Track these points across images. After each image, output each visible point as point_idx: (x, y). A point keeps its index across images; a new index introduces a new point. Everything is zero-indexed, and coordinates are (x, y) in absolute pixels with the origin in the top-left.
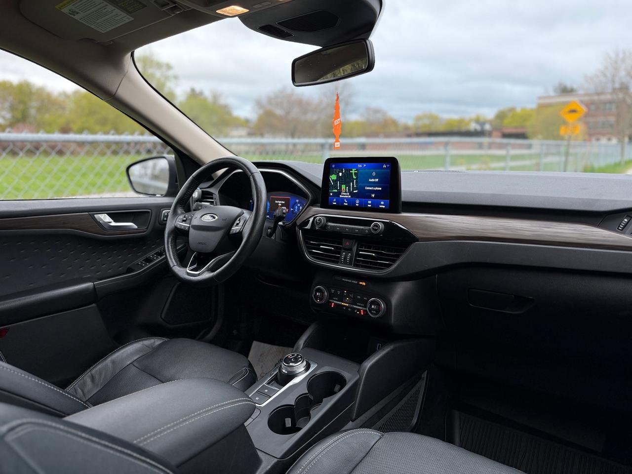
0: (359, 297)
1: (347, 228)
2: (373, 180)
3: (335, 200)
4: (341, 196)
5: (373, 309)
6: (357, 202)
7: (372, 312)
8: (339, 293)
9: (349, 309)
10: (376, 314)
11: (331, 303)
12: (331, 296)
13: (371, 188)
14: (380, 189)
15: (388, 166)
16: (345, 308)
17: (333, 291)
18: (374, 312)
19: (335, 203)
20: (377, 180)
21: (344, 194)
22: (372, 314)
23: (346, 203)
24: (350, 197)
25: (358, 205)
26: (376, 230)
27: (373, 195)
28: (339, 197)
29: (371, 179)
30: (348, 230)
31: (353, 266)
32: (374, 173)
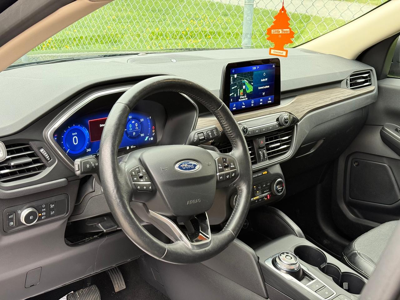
0: (264, 186)
3: (235, 105)
4: (240, 100)
6: (253, 102)
9: (260, 200)
10: (281, 192)
13: (262, 88)
14: (269, 87)
16: (256, 201)
18: (280, 190)
19: (235, 108)
20: (266, 79)
22: (279, 192)
23: (244, 106)
24: (247, 99)
25: (253, 105)
26: (287, 122)
27: (264, 94)
28: (238, 101)
29: (263, 79)
30: (264, 129)
31: (268, 160)
32: (264, 73)
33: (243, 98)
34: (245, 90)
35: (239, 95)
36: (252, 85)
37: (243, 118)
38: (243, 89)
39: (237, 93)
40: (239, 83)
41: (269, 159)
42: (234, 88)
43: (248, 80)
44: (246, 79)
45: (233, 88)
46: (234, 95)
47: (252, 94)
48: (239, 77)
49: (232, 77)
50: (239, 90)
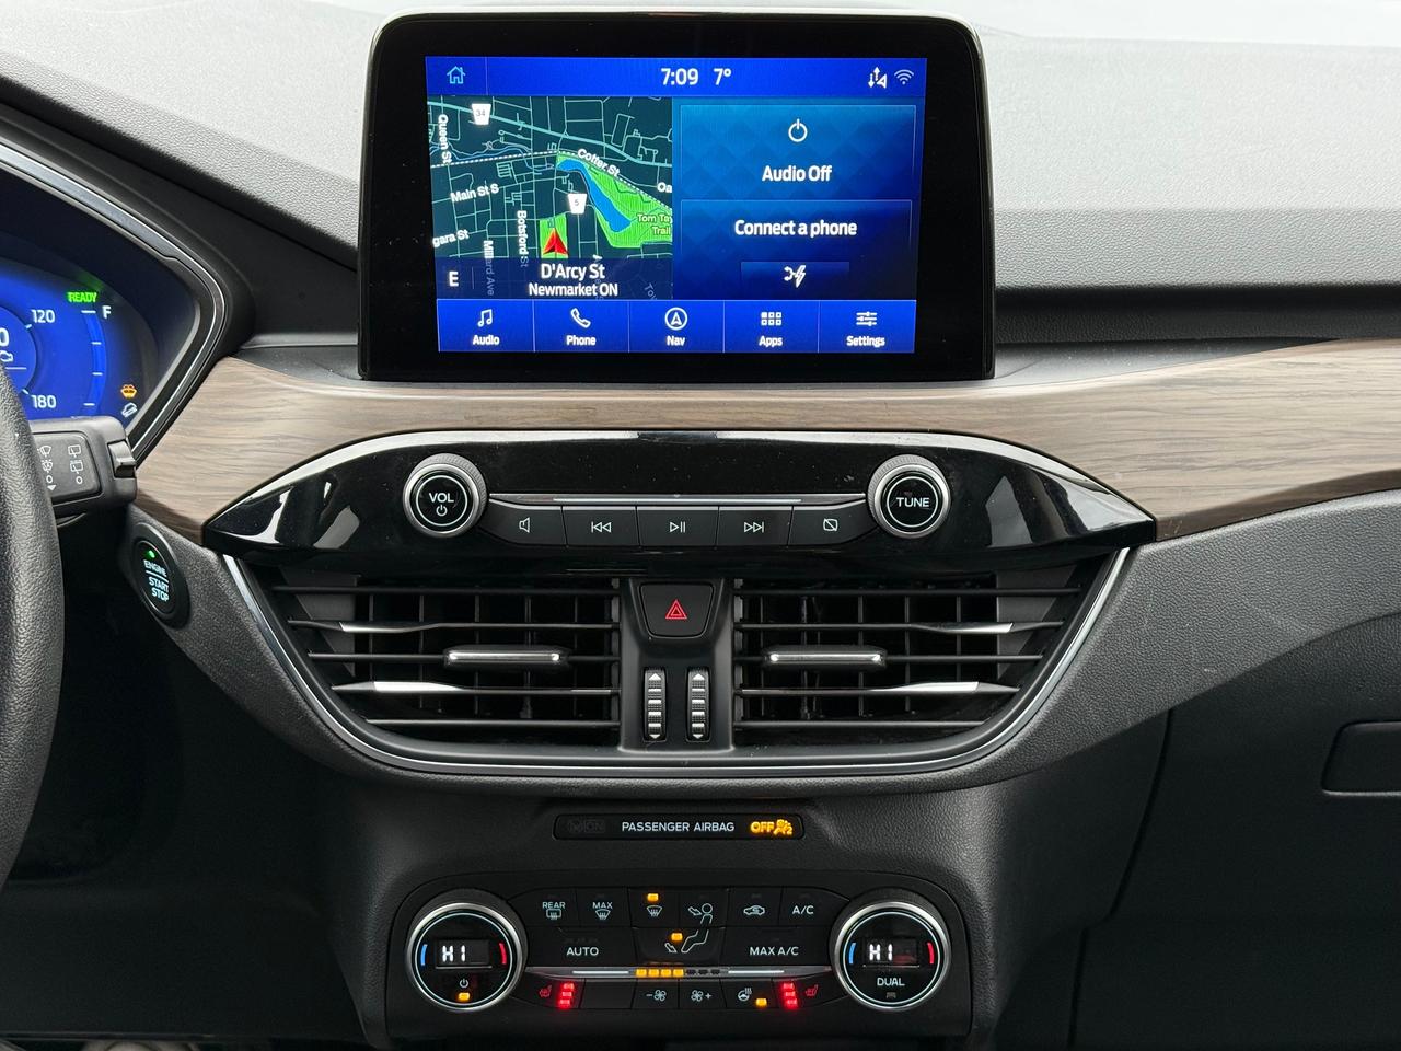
0: (756, 910)
1: (677, 517)
2: (792, 174)
3: (486, 318)
4: (535, 289)
5: (883, 969)
6: (676, 319)
7: (881, 982)
8: (602, 910)
9: (697, 996)
10: (902, 994)
11: (557, 986)
12: (545, 943)
13: (776, 229)
14: (851, 229)
15: (904, 75)
16: (660, 995)
17: (553, 910)
18: (895, 982)
19: (492, 340)
20: (825, 172)
21: (561, 272)
22: (880, 994)
23: (580, 332)
24: (613, 289)
25: (679, 342)
26: (917, 515)
27: (798, 275)
28: (524, 293)
29: (779, 165)
30: (683, 527)
31: (732, 748)
32: (798, 124)
33: (572, 282)
34: (584, 228)
35: (523, 251)
36: (664, 198)
37: (502, 413)
38: (571, 220)
39: (503, 231)
40: (520, 167)
41: (736, 743)
42: (468, 195)
43: (610, 153)
44: (592, 149)
45: (456, 197)
46: (475, 243)
47: (663, 260)
48: (522, 124)
49: (443, 120)
50: (522, 215)
